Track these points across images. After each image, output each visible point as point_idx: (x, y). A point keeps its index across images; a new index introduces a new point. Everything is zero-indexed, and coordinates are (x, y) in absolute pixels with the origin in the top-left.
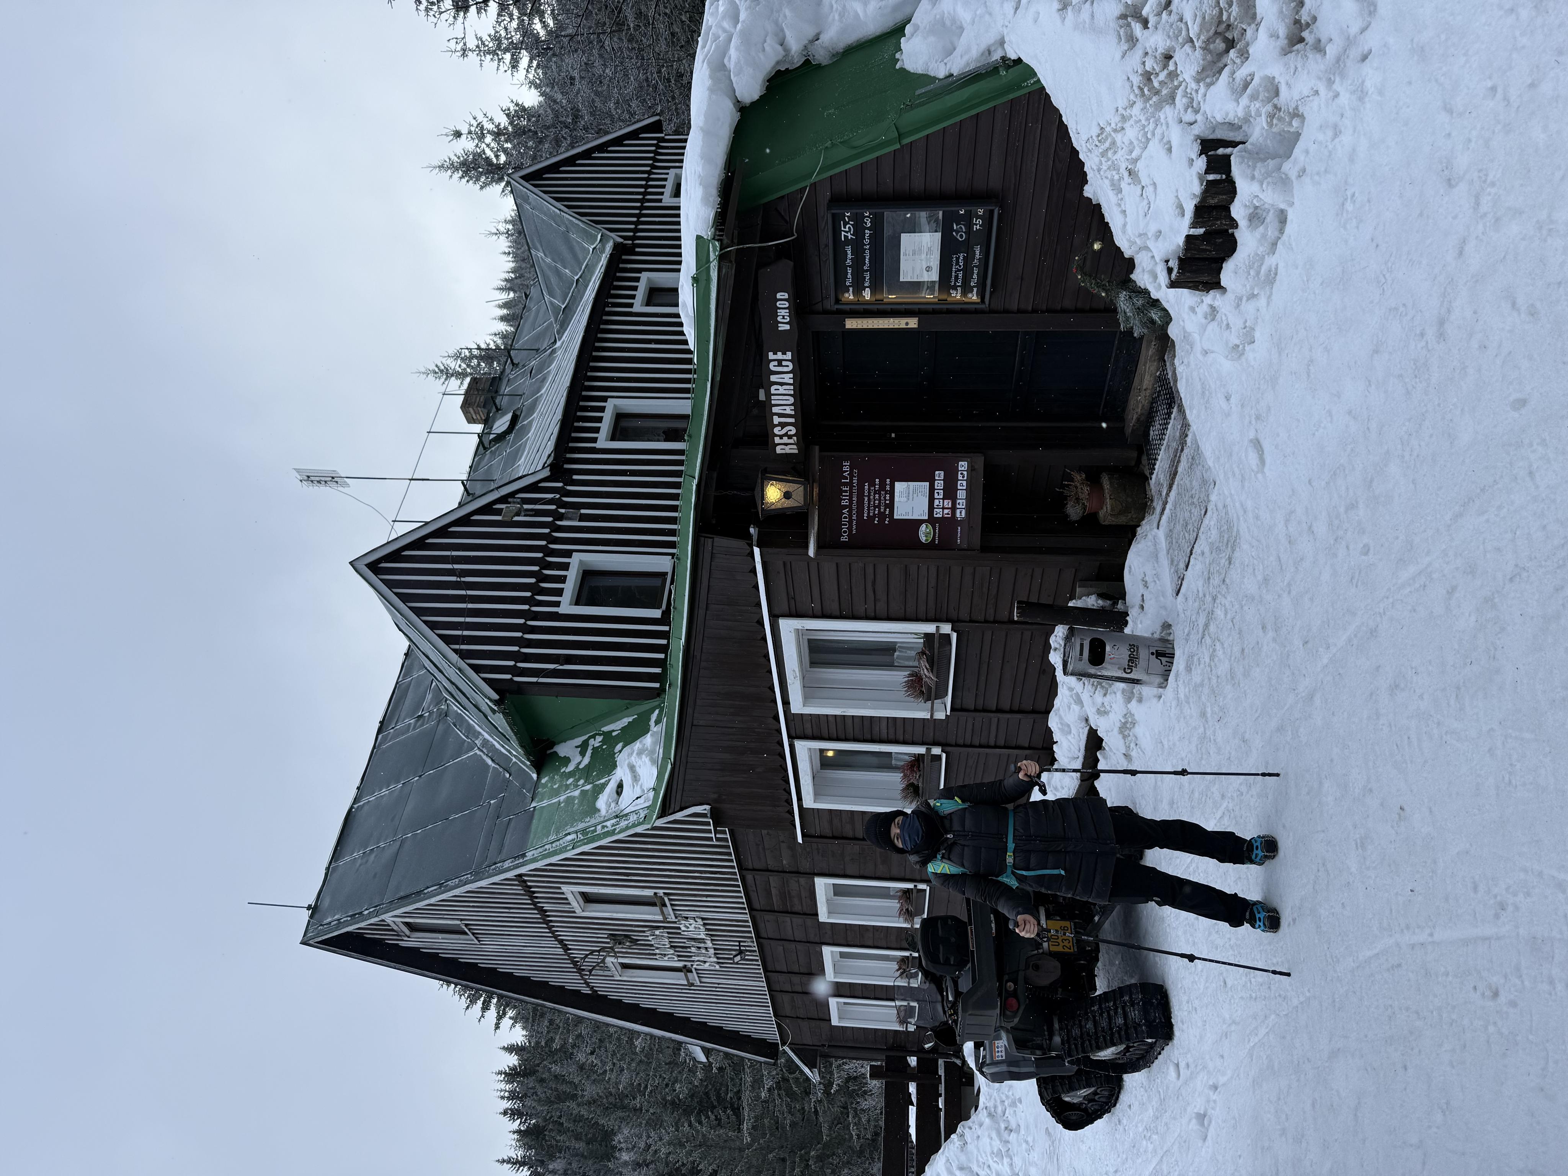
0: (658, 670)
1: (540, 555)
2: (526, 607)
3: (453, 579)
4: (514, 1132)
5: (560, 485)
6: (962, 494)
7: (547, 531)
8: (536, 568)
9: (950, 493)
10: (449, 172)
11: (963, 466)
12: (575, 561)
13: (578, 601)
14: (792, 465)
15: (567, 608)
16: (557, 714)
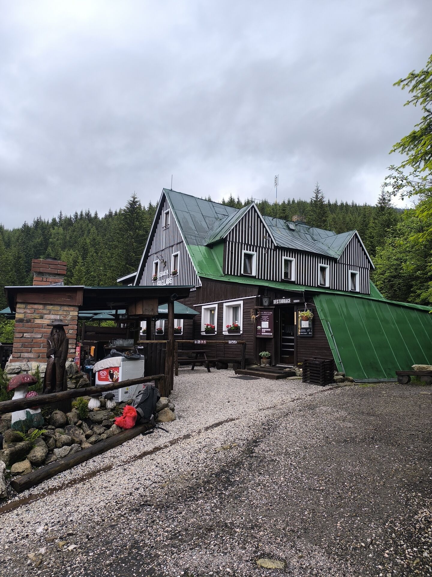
0: (229, 274)
1: (256, 245)
2: (244, 243)
3: (250, 225)
5: (273, 248)
6: (266, 334)
7: (262, 246)
8: (253, 244)
9: (267, 332)
10: (382, 194)
11: (271, 334)
12: (255, 253)
13: (245, 254)
14: (271, 303)
15: (243, 252)
16: (220, 250)
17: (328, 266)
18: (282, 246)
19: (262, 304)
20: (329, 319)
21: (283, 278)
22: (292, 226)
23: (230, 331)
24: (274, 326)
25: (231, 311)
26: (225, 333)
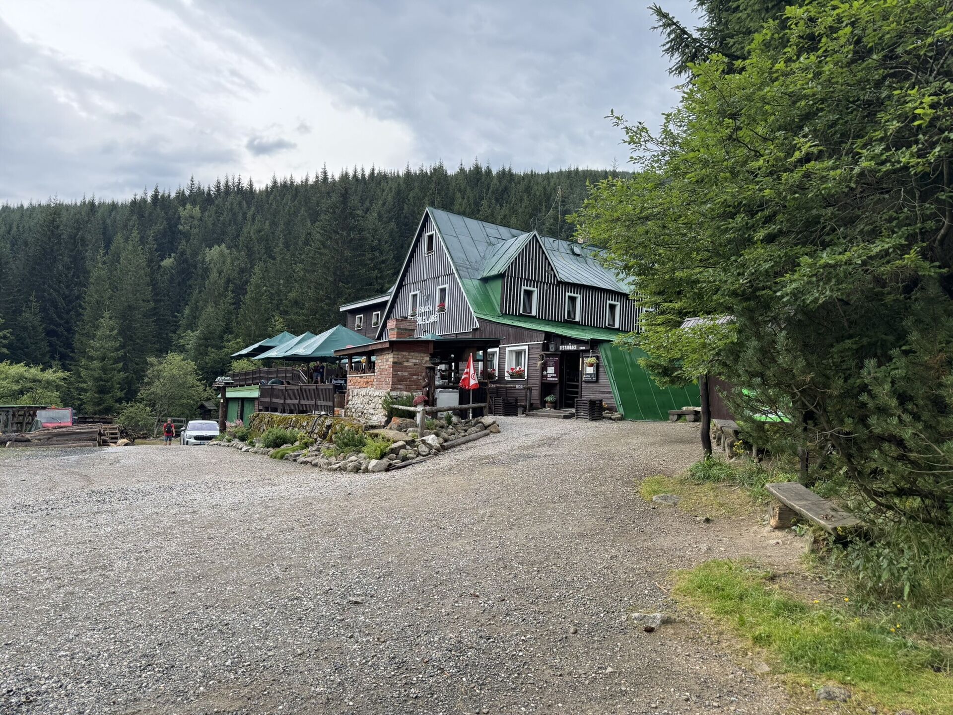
0: (508, 313)
1: (537, 280)
2: (524, 278)
3: (531, 257)
4: (209, 188)
5: (556, 283)
6: (552, 379)
7: (543, 281)
8: (533, 280)
9: (552, 377)
11: (557, 379)
12: (535, 289)
13: (525, 290)
14: (557, 349)
15: (523, 288)
16: (498, 285)
17: (619, 303)
18: (567, 280)
19: (548, 350)
20: (612, 365)
21: (566, 318)
22: (577, 250)
23: (512, 376)
24: (559, 372)
25: (514, 355)
26: (507, 378)
